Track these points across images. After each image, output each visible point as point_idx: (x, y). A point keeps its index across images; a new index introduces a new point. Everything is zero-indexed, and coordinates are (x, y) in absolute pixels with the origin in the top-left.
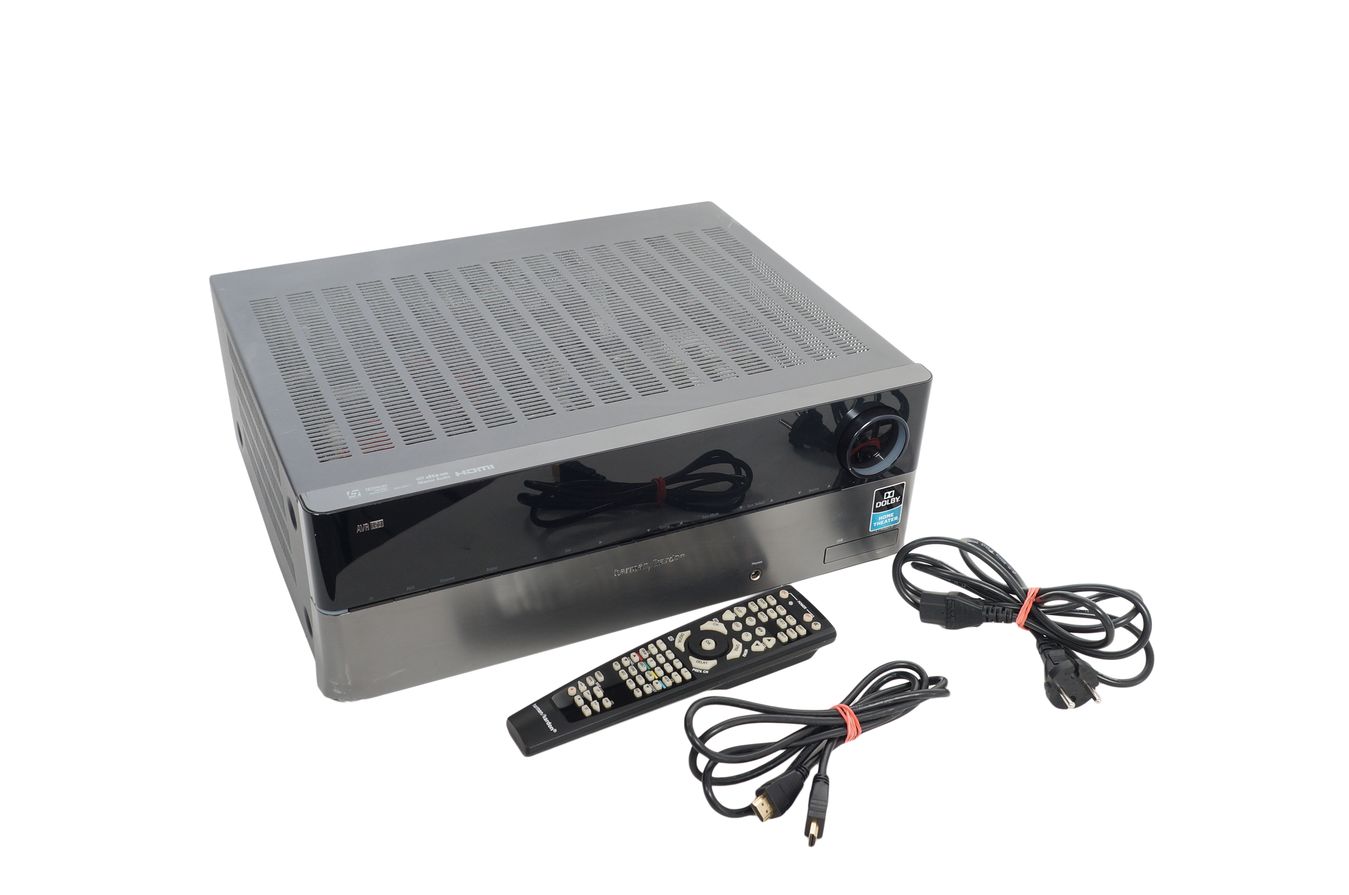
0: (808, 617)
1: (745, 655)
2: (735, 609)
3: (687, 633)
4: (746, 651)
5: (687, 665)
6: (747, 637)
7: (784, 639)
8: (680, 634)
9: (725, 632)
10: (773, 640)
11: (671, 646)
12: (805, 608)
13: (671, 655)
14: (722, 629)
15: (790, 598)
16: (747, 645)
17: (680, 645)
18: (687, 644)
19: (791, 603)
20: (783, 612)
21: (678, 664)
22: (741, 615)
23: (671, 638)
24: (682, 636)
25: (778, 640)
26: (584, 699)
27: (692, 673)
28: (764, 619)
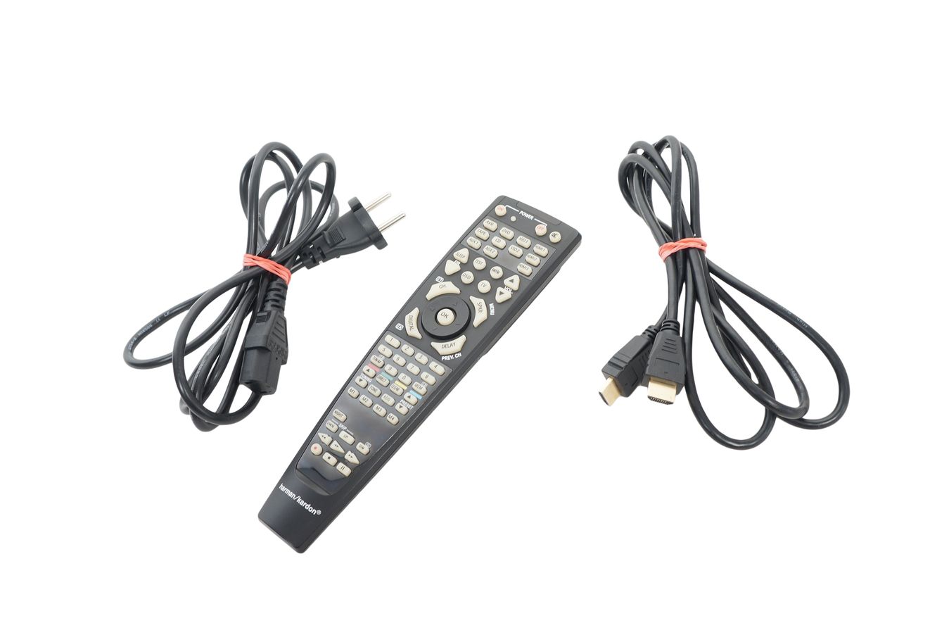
0: (541, 229)
1: (492, 312)
2: (455, 254)
3: (415, 312)
4: (491, 306)
5: (436, 356)
6: (484, 286)
7: (527, 270)
8: (407, 317)
9: (457, 290)
10: (516, 278)
11: (404, 336)
12: (532, 217)
13: (408, 349)
14: (451, 288)
15: (509, 213)
16: (489, 297)
17: (415, 332)
18: (421, 327)
19: (513, 219)
20: (510, 234)
21: (422, 358)
22: (465, 260)
23: (399, 327)
24: (411, 319)
25: (521, 275)
26: (333, 453)
27: (445, 363)
28: (493, 253)
